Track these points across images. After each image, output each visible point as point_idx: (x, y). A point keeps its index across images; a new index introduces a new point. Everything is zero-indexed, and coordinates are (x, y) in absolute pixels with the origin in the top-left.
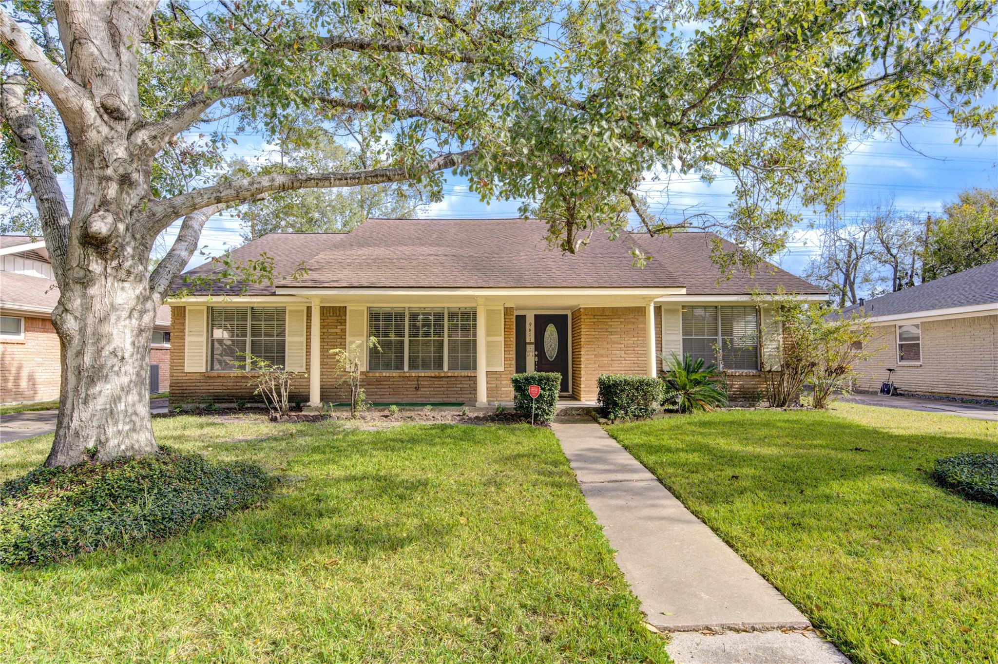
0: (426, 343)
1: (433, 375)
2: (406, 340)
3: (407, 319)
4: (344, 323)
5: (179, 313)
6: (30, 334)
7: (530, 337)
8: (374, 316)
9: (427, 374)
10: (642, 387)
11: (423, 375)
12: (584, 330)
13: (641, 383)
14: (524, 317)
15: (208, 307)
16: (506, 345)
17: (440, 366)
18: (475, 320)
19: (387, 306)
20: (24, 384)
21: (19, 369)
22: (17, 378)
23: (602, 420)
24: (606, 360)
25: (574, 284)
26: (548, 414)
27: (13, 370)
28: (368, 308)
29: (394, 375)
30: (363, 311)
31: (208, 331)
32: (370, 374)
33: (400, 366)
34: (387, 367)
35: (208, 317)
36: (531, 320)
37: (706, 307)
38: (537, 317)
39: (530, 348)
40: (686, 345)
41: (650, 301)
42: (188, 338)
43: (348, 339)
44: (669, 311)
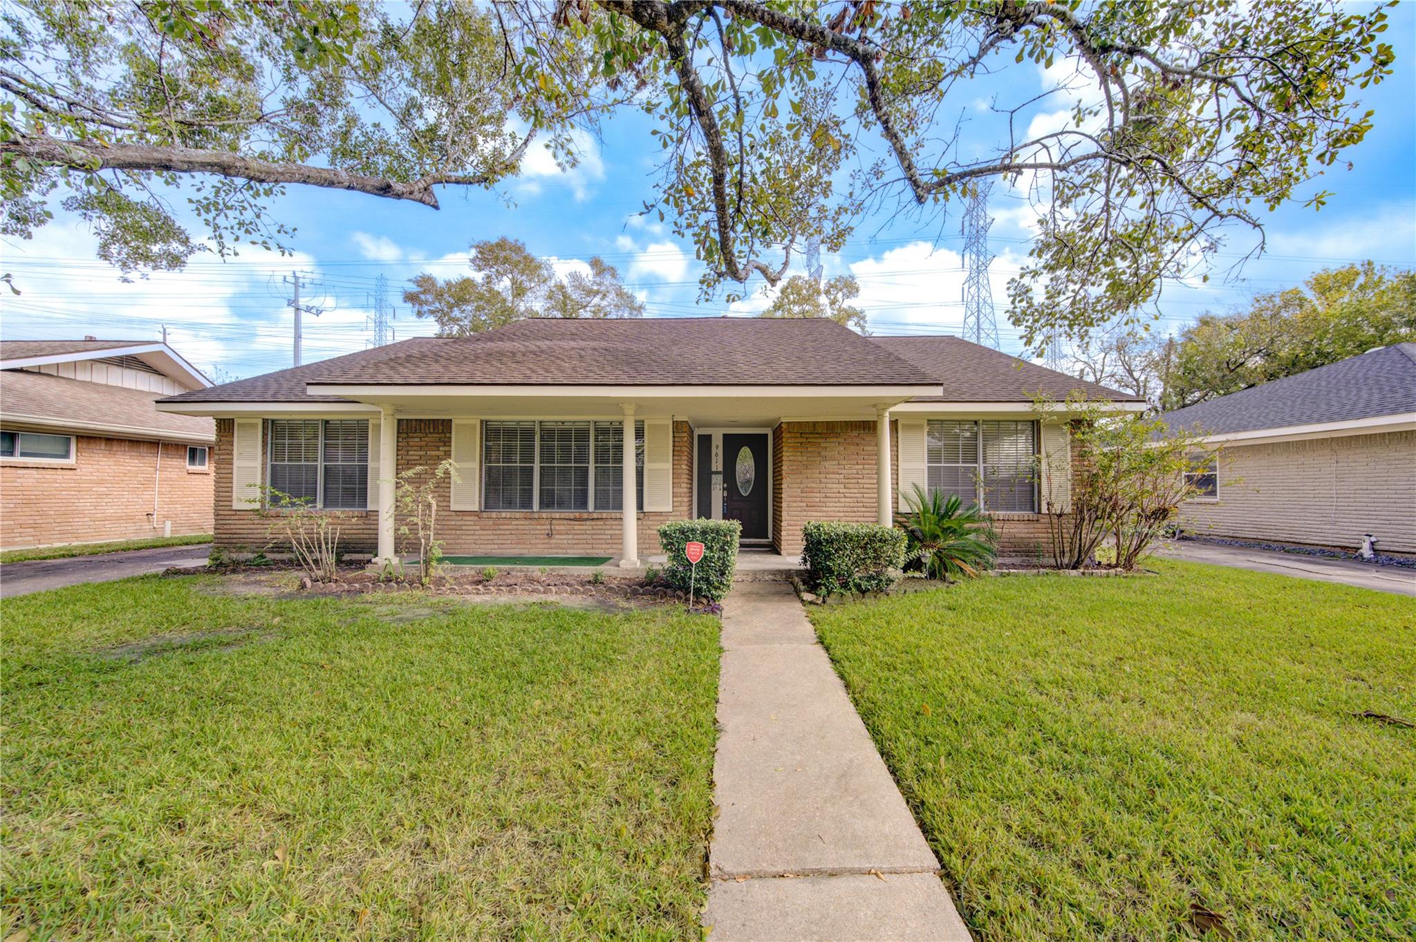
0: (564, 471)
1: (572, 516)
2: (537, 466)
3: (537, 437)
4: (447, 442)
5: (225, 426)
6: (85, 456)
7: (717, 463)
8: (490, 432)
9: (563, 516)
10: (871, 545)
11: (557, 516)
12: (787, 455)
13: (872, 538)
14: (710, 437)
15: (265, 421)
16: (675, 475)
17: (584, 504)
19: (510, 418)
23: (808, 597)
24: (817, 497)
25: (766, 381)
26: (716, 588)
28: (482, 421)
29: (518, 515)
30: (474, 427)
31: (264, 453)
32: (485, 515)
33: (527, 504)
34: (509, 504)
35: (265, 435)
36: (718, 442)
37: (962, 421)
38: (726, 437)
39: (715, 479)
40: (932, 475)
41: (884, 410)
42: (237, 464)
43: (456, 465)
44: (908, 427)
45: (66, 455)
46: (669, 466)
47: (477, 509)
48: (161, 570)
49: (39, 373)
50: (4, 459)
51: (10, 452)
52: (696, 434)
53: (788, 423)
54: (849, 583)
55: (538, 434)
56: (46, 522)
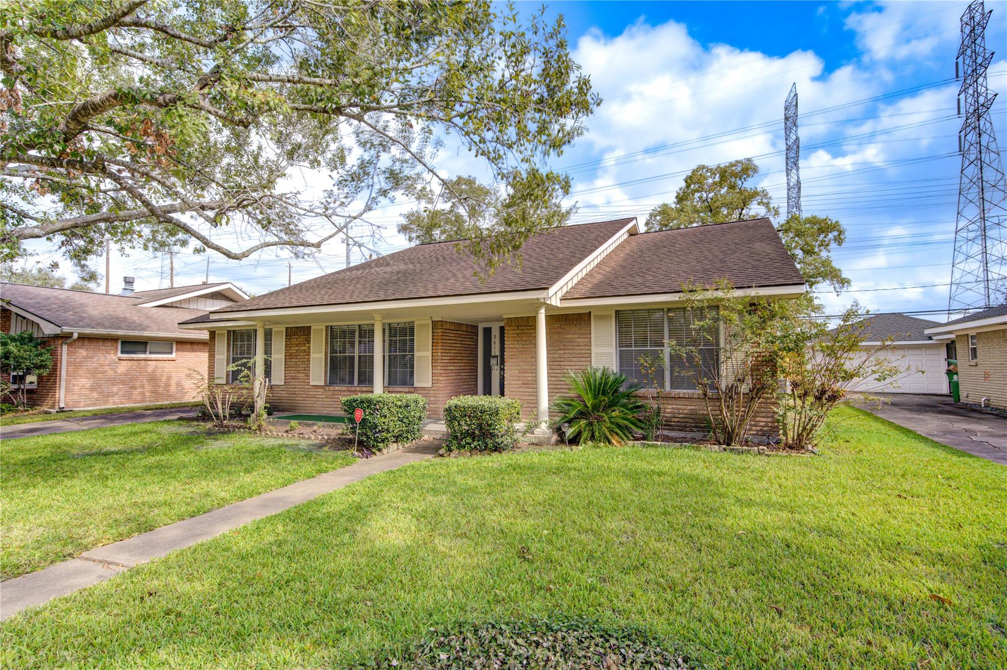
0: (372, 358)
3: (357, 336)
4: (309, 342)
5: (213, 334)
6: (180, 353)
8: (333, 333)
14: (490, 328)
15: (229, 332)
16: (434, 360)
18: (412, 334)
19: (343, 324)
20: (173, 389)
21: (169, 378)
22: (168, 385)
24: (529, 377)
26: (374, 441)
27: (164, 379)
28: (327, 327)
29: (344, 389)
30: (322, 330)
31: (228, 350)
32: (327, 388)
33: (351, 382)
34: (343, 381)
35: (229, 339)
36: (496, 333)
37: (650, 310)
38: (502, 329)
39: (493, 361)
40: (624, 358)
41: (539, 308)
42: (217, 357)
43: (313, 356)
44: (601, 318)
45: (171, 353)
46: (429, 354)
47: (322, 383)
48: (176, 417)
49: (172, 307)
50: (142, 356)
51: (145, 352)
52: (481, 327)
53: (508, 319)
54: (463, 443)
55: (357, 334)
56: (161, 390)
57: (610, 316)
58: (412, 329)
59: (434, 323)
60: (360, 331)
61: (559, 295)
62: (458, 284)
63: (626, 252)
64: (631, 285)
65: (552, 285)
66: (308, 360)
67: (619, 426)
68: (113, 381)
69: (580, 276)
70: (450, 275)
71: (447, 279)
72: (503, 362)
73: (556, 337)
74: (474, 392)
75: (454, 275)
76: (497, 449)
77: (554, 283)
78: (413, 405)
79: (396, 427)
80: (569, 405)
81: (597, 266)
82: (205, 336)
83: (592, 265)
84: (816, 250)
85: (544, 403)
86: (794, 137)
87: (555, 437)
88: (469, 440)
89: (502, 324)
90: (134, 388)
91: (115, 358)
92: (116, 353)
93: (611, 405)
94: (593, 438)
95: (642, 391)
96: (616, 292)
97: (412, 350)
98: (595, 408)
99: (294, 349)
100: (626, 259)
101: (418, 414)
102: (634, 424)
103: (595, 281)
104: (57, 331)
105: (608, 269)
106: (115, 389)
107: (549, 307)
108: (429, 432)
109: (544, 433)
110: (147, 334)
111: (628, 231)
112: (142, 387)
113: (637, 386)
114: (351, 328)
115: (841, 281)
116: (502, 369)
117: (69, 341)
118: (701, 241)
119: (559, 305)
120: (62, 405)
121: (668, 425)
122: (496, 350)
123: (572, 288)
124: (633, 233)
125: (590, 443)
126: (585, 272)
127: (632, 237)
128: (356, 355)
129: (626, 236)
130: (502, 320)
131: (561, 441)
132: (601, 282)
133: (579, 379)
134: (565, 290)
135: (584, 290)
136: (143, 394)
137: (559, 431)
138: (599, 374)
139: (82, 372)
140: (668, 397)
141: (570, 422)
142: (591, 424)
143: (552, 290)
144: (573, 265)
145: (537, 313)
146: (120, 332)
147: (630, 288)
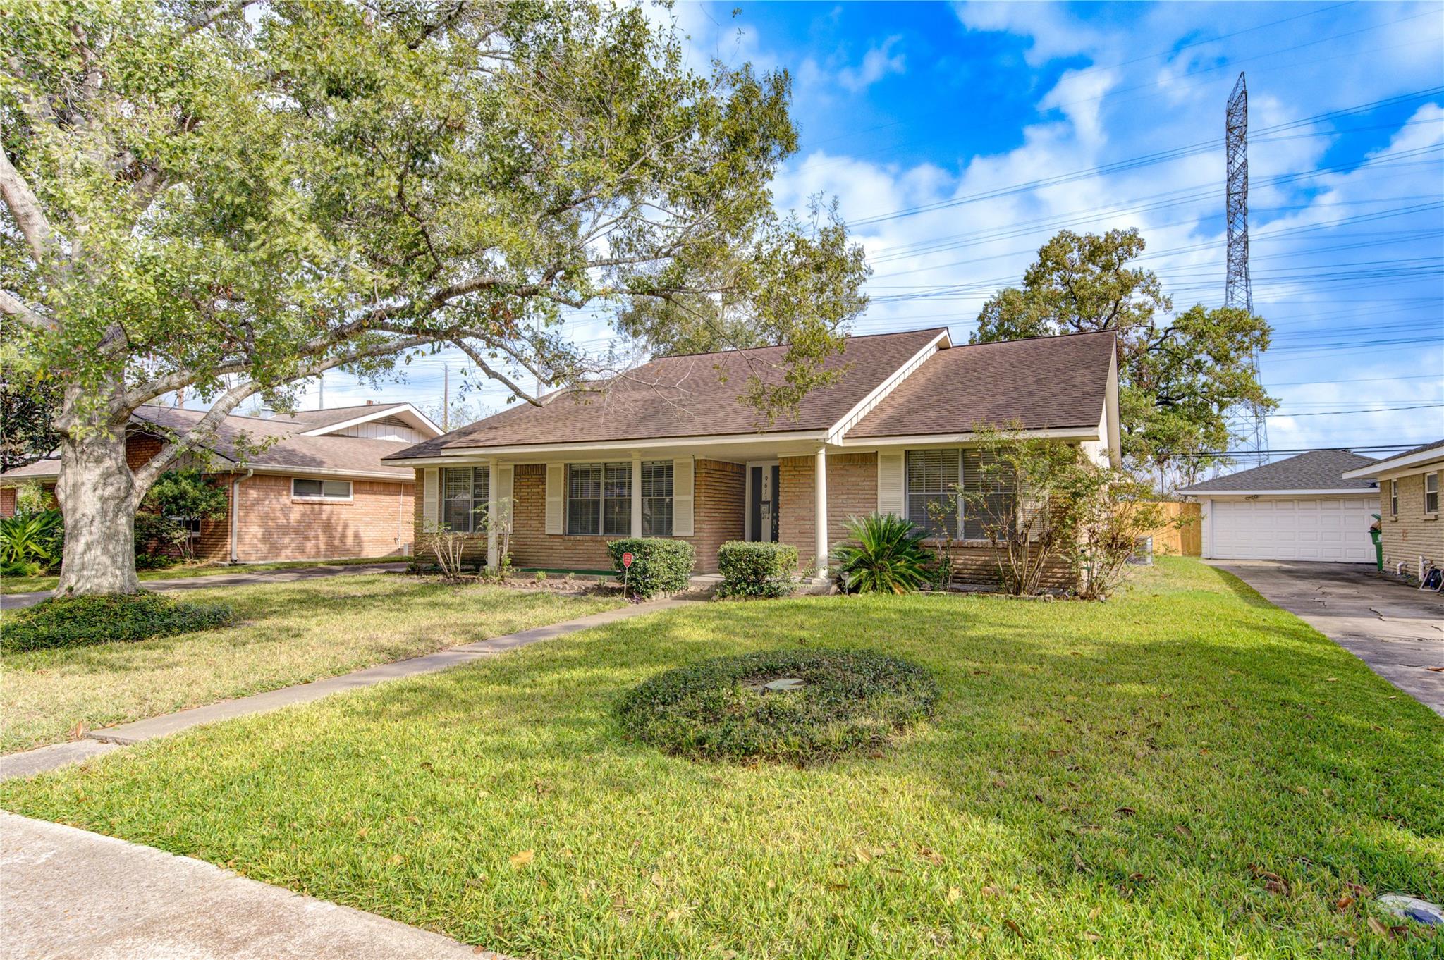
0: (621, 503)
3: (603, 476)
4: (543, 482)
5: (420, 472)
6: (358, 496)
8: (573, 472)
12: (783, 486)
14: (761, 469)
15: (441, 469)
16: (696, 505)
18: (630, 477)
19: (584, 462)
20: (350, 541)
21: (345, 527)
22: (343, 536)
26: (643, 586)
27: (340, 529)
28: (565, 467)
29: (591, 538)
30: (559, 468)
31: (440, 492)
32: (567, 538)
33: (596, 530)
34: (585, 530)
35: (440, 479)
36: (767, 474)
37: (944, 451)
38: (776, 470)
39: (764, 508)
40: (914, 503)
41: (819, 448)
42: (426, 500)
43: (548, 499)
44: (888, 458)
45: (348, 495)
46: (691, 498)
47: (561, 532)
50: (316, 498)
51: (319, 493)
52: (749, 466)
53: (784, 458)
54: (738, 588)
55: (602, 473)
56: (337, 542)
57: (898, 457)
58: (670, 470)
59: (697, 463)
60: (606, 470)
61: (842, 433)
62: (729, 420)
63: (928, 375)
64: (922, 422)
65: (831, 425)
66: (543, 505)
67: (903, 576)
68: (285, 530)
69: (867, 410)
70: (717, 407)
71: (715, 413)
72: (776, 509)
73: (838, 479)
74: (743, 539)
75: (723, 409)
76: (773, 595)
77: (835, 422)
78: (681, 552)
79: (666, 575)
80: (848, 553)
81: (889, 396)
82: (410, 475)
83: (884, 395)
84: (1232, 354)
85: (823, 551)
86: (1241, 160)
87: (834, 588)
88: (744, 585)
89: (776, 463)
90: (307, 538)
91: (288, 502)
92: (288, 495)
93: (897, 552)
94: (874, 587)
95: (928, 540)
96: (904, 431)
97: (670, 493)
98: (878, 555)
99: (524, 492)
100: (926, 387)
101: (686, 562)
102: (920, 573)
103: (884, 416)
104: (231, 467)
105: (901, 400)
106: (287, 540)
107: (829, 447)
108: (696, 583)
109: (822, 582)
110: (324, 471)
111: (937, 344)
112: (316, 538)
113: (924, 534)
114: (596, 467)
115: (1263, 404)
116: (776, 518)
117: (243, 479)
118: (1021, 363)
119: (841, 444)
120: (234, 558)
121: (958, 578)
122: (767, 494)
123: (858, 424)
124: (942, 347)
125: (871, 593)
126: (873, 404)
127: (942, 352)
128: (602, 499)
129: (934, 351)
130: (776, 458)
131: (842, 590)
132: (891, 418)
133: (862, 527)
134: (848, 427)
135: (870, 427)
136: (317, 547)
137: (839, 581)
138: (883, 522)
139: (253, 516)
140: (960, 547)
141: (850, 570)
142: (872, 574)
143: (832, 431)
144: (858, 399)
145: (817, 453)
146: (297, 469)
147: (920, 426)
